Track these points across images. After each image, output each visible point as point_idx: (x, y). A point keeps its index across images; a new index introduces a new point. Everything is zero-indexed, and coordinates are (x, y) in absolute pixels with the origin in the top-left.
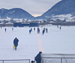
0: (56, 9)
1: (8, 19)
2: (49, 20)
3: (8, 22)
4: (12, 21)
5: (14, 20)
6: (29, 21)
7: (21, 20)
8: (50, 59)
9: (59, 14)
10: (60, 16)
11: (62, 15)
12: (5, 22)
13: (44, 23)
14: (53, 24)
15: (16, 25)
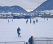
0: (44, 6)
1: (10, 13)
2: (38, 14)
3: (9, 15)
4: (12, 15)
5: (14, 14)
6: (24, 14)
7: (19, 14)
8: (39, 41)
9: (45, 10)
10: (46, 11)
11: (48, 11)
12: (7, 15)
13: (35, 16)
14: (41, 17)
15: (15, 17)
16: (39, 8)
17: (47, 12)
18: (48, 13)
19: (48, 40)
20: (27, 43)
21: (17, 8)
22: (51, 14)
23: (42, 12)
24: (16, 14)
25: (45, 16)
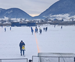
0: (54, 9)
1: (6, 19)
2: (47, 20)
3: (5, 21)
4: (9, 21)
5: (12, 19)
6: (27, 20)
7: (19, 20)
8: (47, 58)
10: (57, 16)
11: (60, 15)
12: (3, 21)
13: (42, 23)
14: (51, 24)
15: (14, 24)
16: (48, 12)
17: (59, 17)
18: (61, 19)
19: (61, 56)
20: (30, 61)
21: (16, 12)
22: (64, 20)
23: (52, 17)
24: (15, 20)
25: (56, 23)
